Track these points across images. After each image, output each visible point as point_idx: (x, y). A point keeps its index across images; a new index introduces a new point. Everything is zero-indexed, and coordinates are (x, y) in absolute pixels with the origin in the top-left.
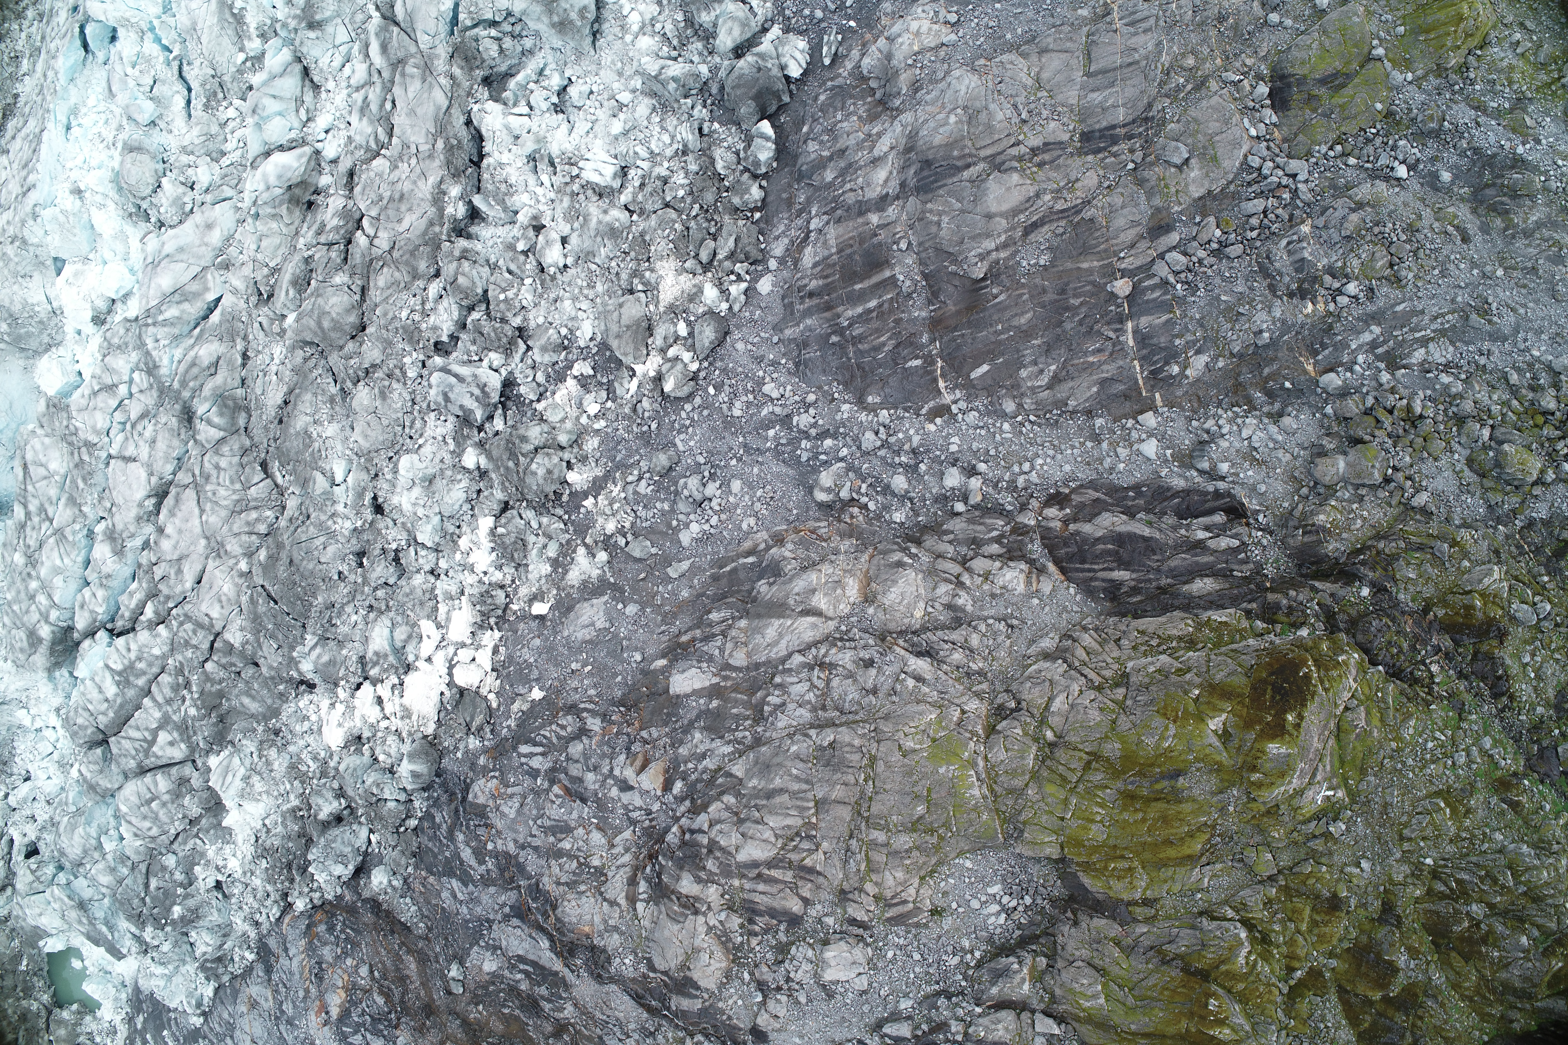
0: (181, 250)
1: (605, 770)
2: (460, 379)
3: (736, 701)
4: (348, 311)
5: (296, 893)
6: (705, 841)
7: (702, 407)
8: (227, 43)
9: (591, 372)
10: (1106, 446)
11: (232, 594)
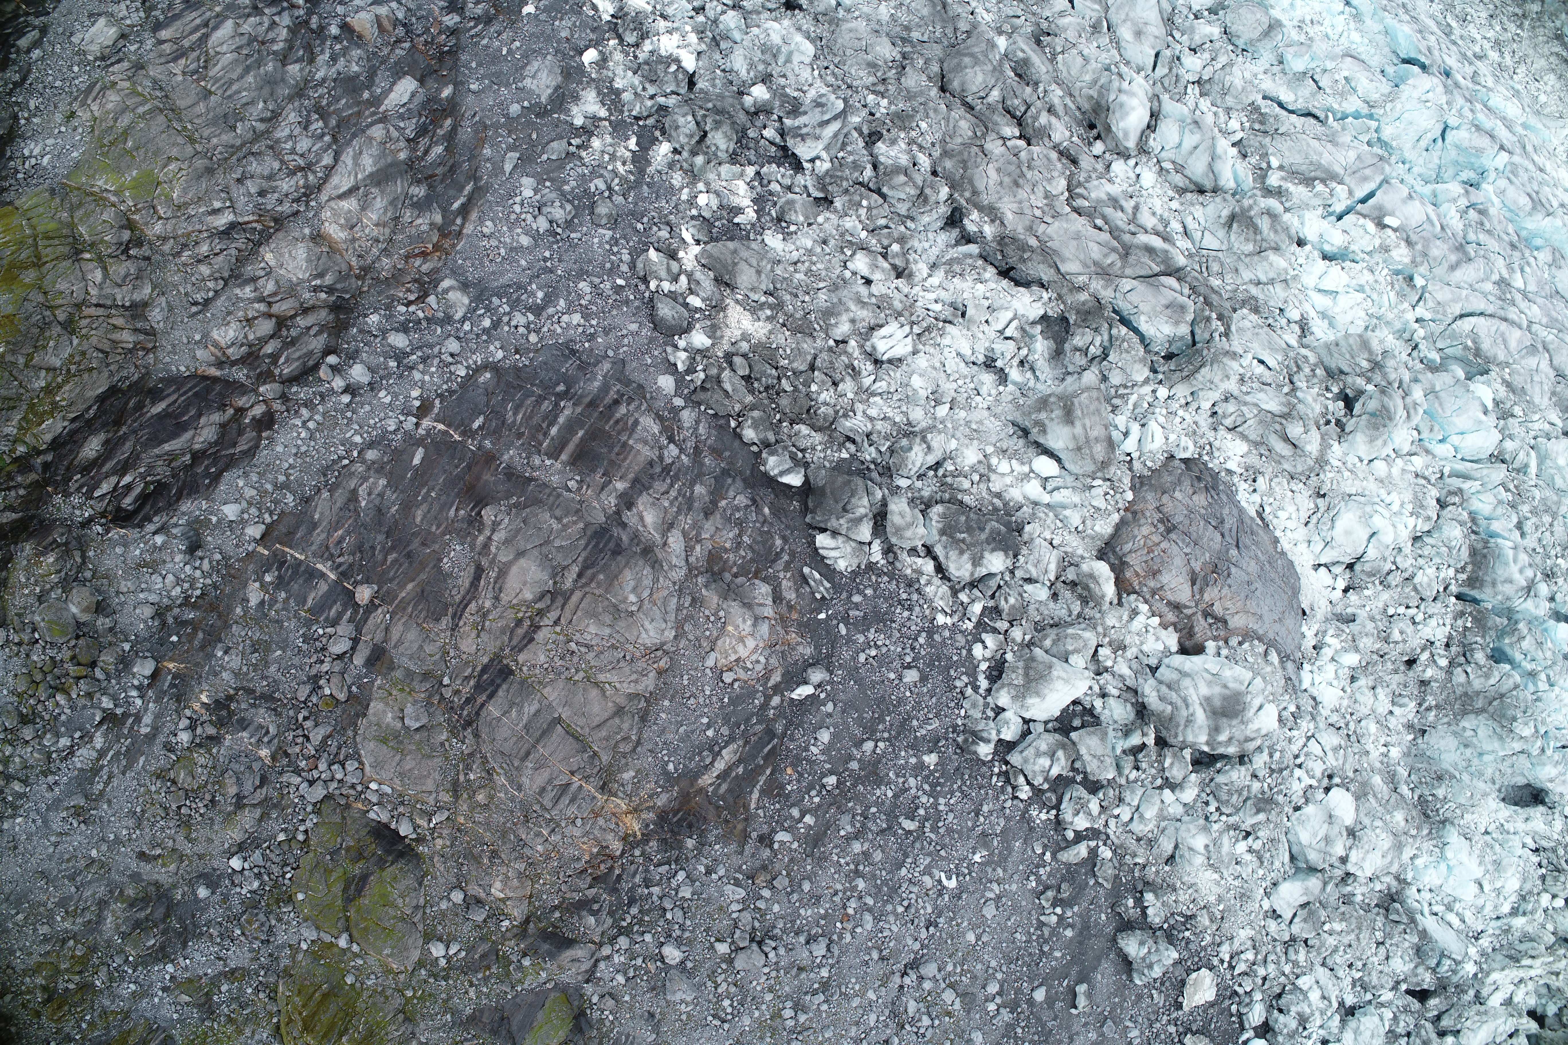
7: (615, 267)
9: (736, 220)
10: (269, 487)
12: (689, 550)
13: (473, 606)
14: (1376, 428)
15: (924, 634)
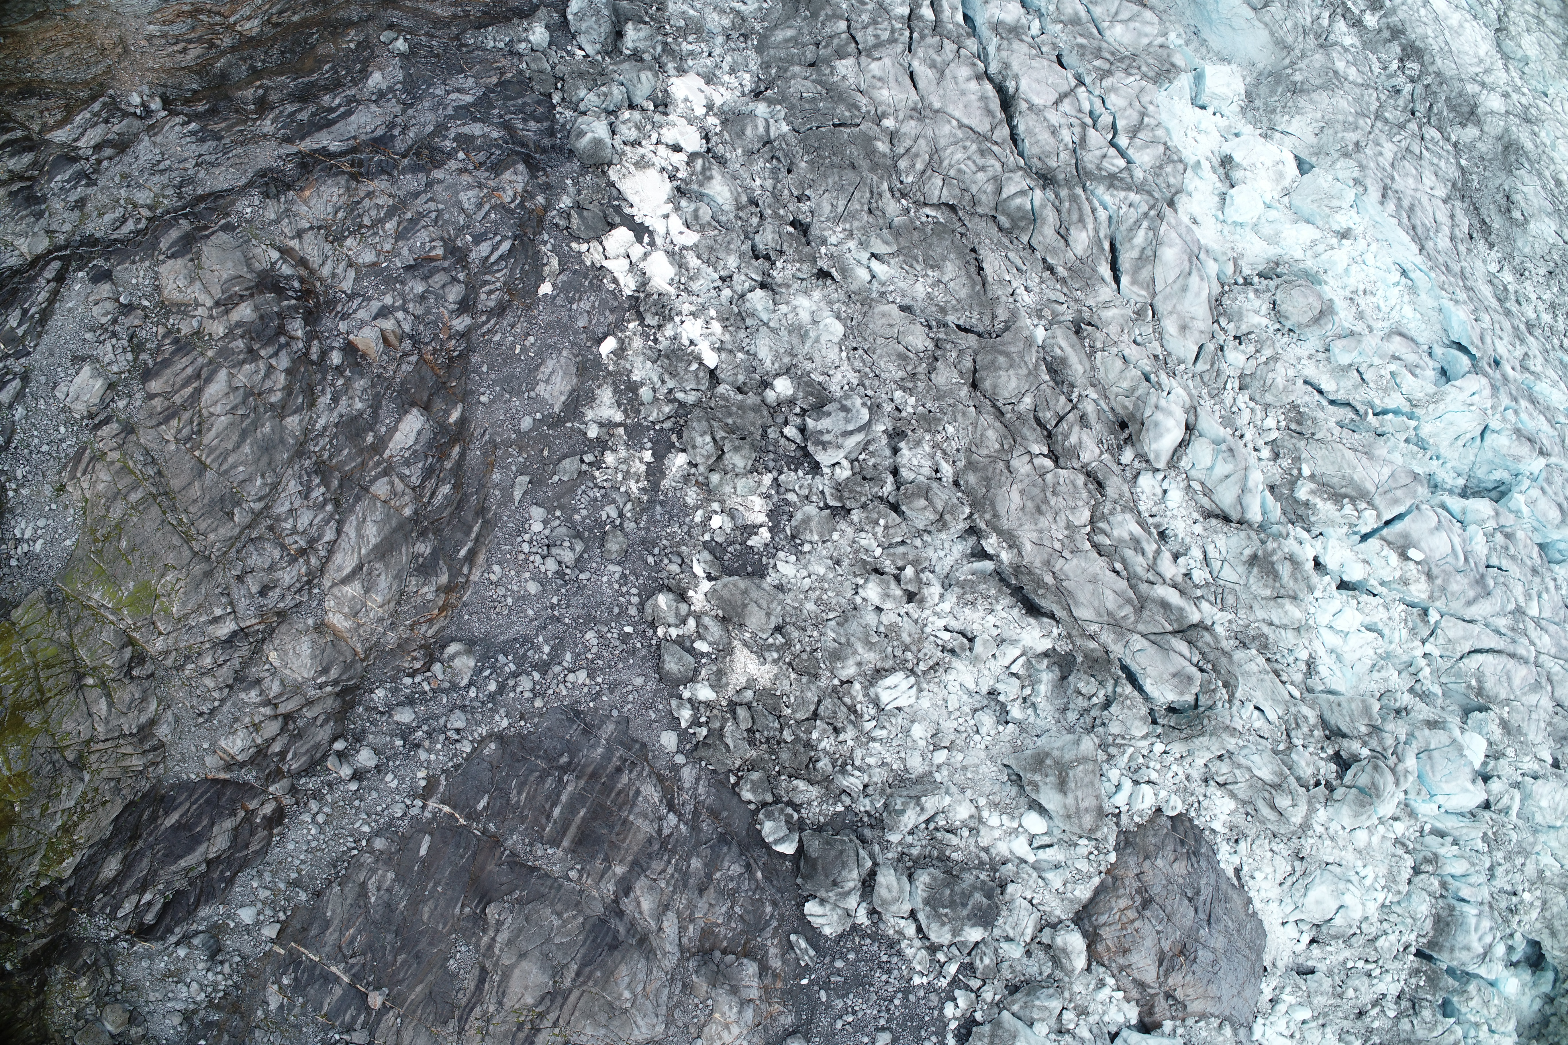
0: (1184, 289)
1: (411, 307)
2: (849, 433)
3: (353, 459)
4: (995, 386)
6: (263, 353)
7: (623, 612)
8: (1329, 471)
9: (749, 543)
10: (282, 886)
11: (876, 94)
12: (682, 929)
13: (477, 1011)
14: (1362, 805)
15: (900, 995)
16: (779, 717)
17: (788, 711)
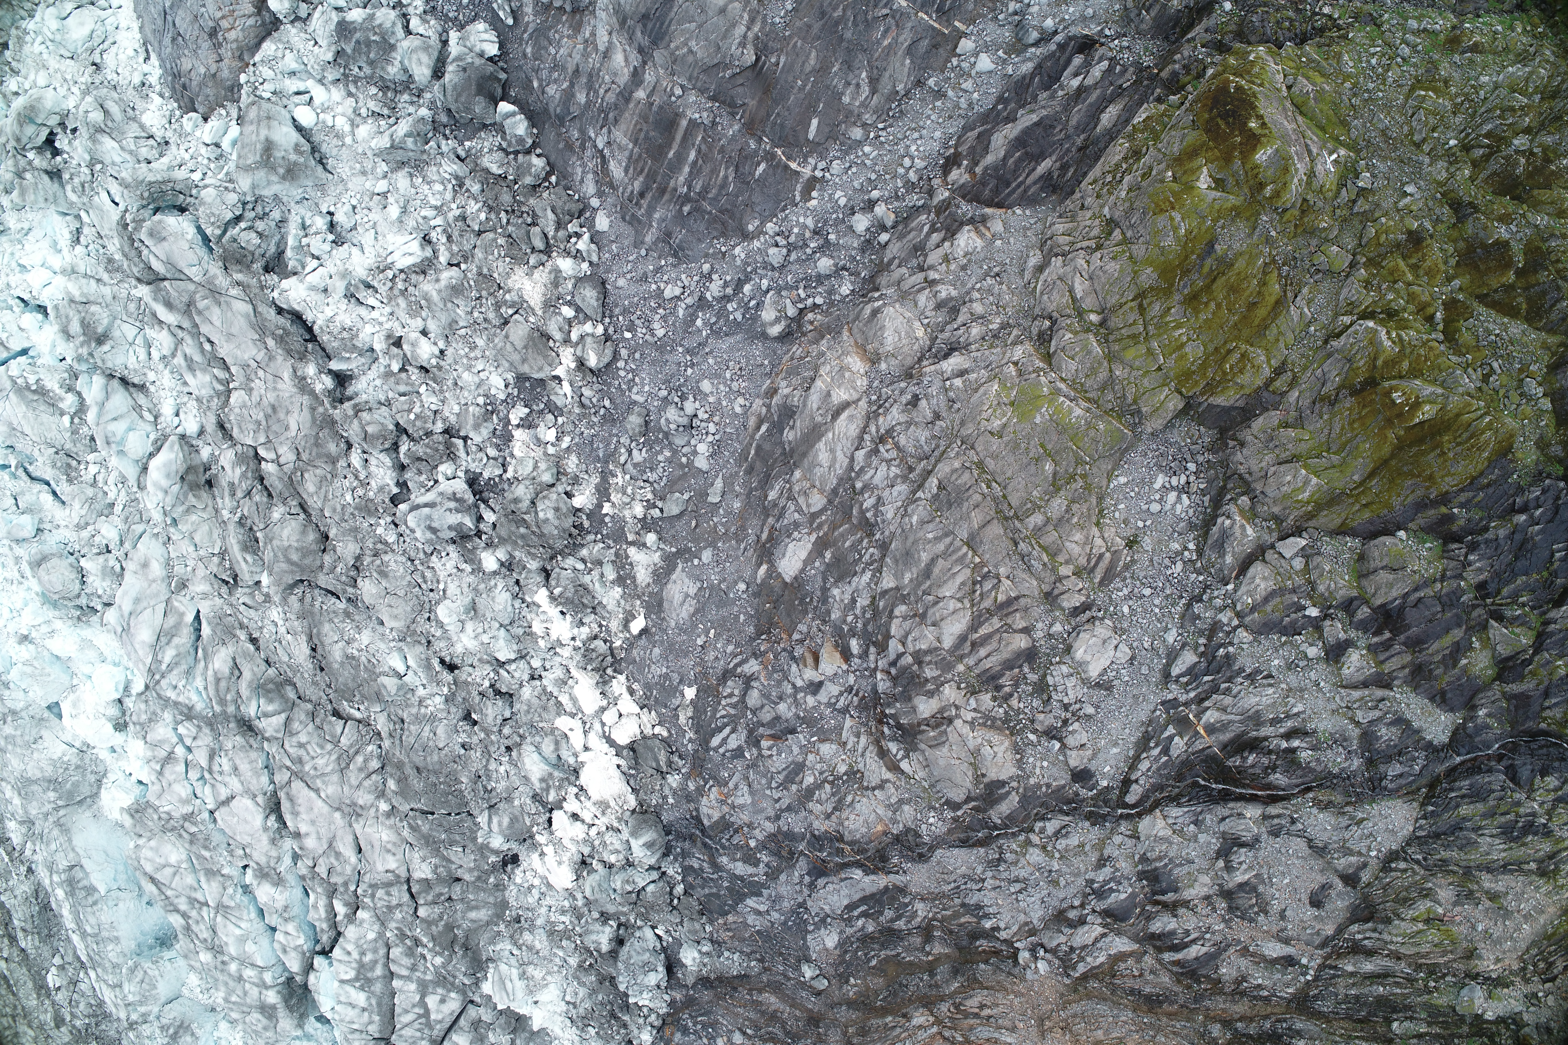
0: (137, 601)
1: (789, 690)
2: (431, 505)
3: (842, 535)
4: (304, 532)
5: (636, 1031)
6: (909, 660)
7: (631, 354)
8: (47, 418)
9: (527, 410)
11: (393, 838)
12: (594, 33)
16: (510, 236)
17: (501, 241)
